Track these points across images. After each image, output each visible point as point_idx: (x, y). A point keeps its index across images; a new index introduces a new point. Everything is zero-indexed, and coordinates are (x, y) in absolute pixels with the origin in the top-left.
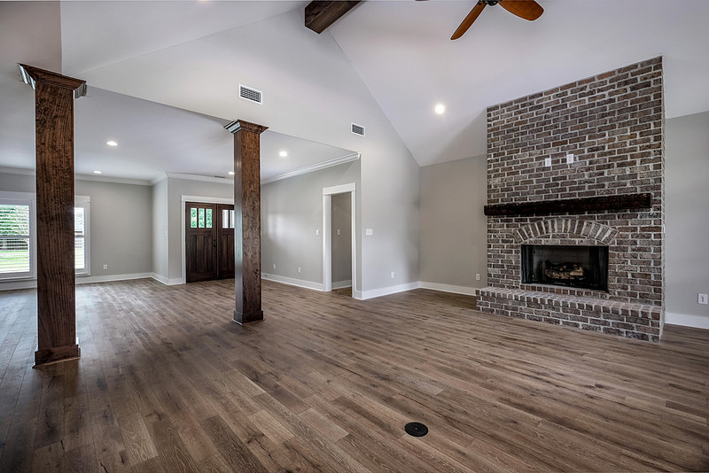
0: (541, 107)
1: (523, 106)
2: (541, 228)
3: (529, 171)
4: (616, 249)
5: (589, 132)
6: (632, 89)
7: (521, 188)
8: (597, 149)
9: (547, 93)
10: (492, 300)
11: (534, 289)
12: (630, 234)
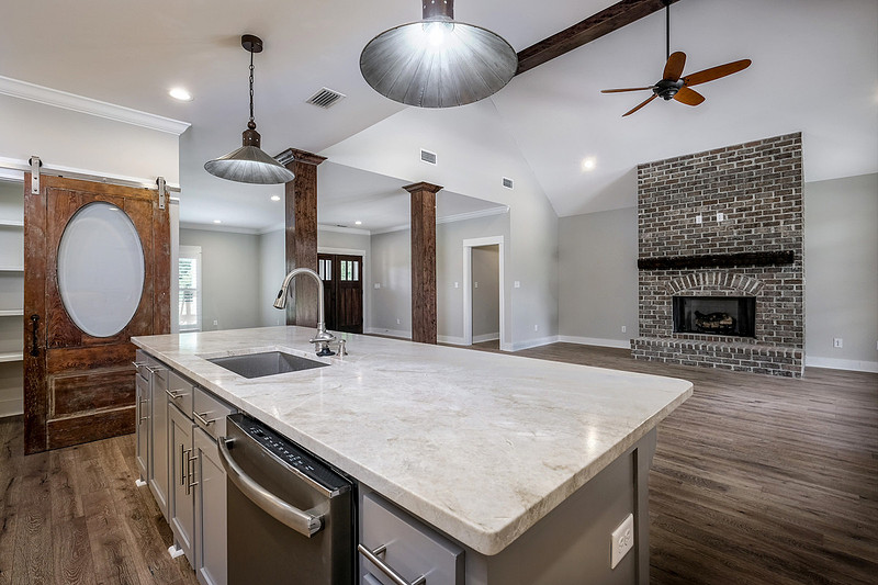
0: (691, 168)
1: (673, 166)
2: (692, 281)
3: (680, 227)
4: (763, 299)
5: (737, 193)
6: (776, 158)
7: (672, 243)
8: (745, 210)
9: (697, 156)
10: (647, 348)
11: (686, 337)
12: (775, 286)
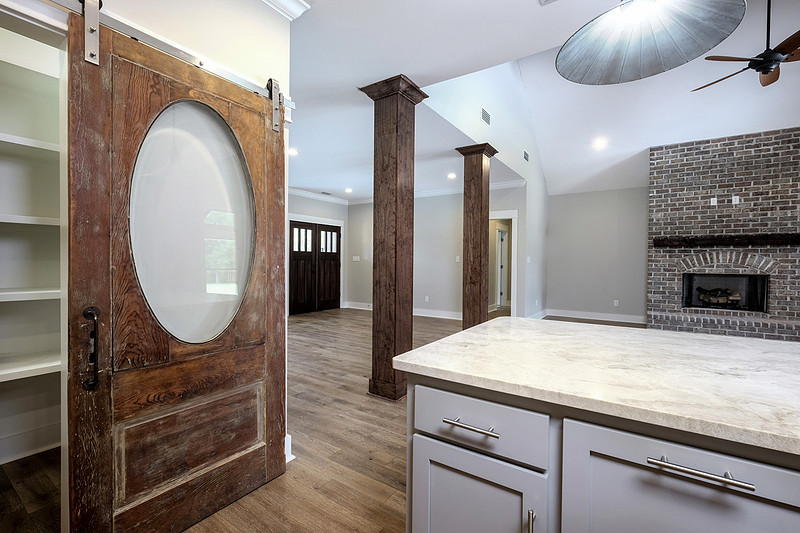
0: (708, 152)
1: (689, 150)
2: (705, 259)
3: (693, 208)
4: (777, 277)
5: (754, 178)
6: (795, 147)
7: (685, 223)
8: (762, 194)
9: (714, 141)
10: (664, 322)
12: (790, 265)
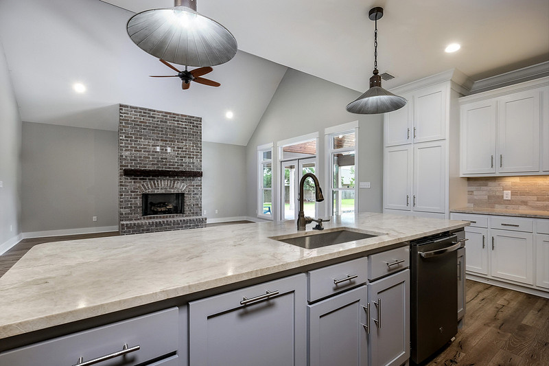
0: (154, 118)
1: (144, 113)
2: (155, 184)
3: (147, 151)
4: (187, 194)
5: (177, 139)
7: (143, 160)
8: (180, 148)
9: (158, 112)
12: (192, 187)
